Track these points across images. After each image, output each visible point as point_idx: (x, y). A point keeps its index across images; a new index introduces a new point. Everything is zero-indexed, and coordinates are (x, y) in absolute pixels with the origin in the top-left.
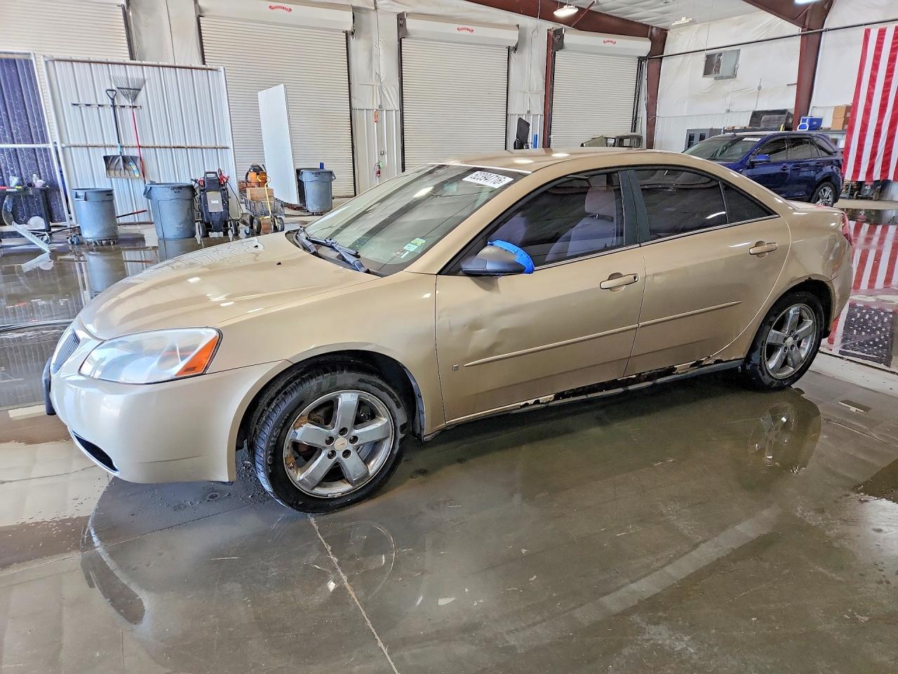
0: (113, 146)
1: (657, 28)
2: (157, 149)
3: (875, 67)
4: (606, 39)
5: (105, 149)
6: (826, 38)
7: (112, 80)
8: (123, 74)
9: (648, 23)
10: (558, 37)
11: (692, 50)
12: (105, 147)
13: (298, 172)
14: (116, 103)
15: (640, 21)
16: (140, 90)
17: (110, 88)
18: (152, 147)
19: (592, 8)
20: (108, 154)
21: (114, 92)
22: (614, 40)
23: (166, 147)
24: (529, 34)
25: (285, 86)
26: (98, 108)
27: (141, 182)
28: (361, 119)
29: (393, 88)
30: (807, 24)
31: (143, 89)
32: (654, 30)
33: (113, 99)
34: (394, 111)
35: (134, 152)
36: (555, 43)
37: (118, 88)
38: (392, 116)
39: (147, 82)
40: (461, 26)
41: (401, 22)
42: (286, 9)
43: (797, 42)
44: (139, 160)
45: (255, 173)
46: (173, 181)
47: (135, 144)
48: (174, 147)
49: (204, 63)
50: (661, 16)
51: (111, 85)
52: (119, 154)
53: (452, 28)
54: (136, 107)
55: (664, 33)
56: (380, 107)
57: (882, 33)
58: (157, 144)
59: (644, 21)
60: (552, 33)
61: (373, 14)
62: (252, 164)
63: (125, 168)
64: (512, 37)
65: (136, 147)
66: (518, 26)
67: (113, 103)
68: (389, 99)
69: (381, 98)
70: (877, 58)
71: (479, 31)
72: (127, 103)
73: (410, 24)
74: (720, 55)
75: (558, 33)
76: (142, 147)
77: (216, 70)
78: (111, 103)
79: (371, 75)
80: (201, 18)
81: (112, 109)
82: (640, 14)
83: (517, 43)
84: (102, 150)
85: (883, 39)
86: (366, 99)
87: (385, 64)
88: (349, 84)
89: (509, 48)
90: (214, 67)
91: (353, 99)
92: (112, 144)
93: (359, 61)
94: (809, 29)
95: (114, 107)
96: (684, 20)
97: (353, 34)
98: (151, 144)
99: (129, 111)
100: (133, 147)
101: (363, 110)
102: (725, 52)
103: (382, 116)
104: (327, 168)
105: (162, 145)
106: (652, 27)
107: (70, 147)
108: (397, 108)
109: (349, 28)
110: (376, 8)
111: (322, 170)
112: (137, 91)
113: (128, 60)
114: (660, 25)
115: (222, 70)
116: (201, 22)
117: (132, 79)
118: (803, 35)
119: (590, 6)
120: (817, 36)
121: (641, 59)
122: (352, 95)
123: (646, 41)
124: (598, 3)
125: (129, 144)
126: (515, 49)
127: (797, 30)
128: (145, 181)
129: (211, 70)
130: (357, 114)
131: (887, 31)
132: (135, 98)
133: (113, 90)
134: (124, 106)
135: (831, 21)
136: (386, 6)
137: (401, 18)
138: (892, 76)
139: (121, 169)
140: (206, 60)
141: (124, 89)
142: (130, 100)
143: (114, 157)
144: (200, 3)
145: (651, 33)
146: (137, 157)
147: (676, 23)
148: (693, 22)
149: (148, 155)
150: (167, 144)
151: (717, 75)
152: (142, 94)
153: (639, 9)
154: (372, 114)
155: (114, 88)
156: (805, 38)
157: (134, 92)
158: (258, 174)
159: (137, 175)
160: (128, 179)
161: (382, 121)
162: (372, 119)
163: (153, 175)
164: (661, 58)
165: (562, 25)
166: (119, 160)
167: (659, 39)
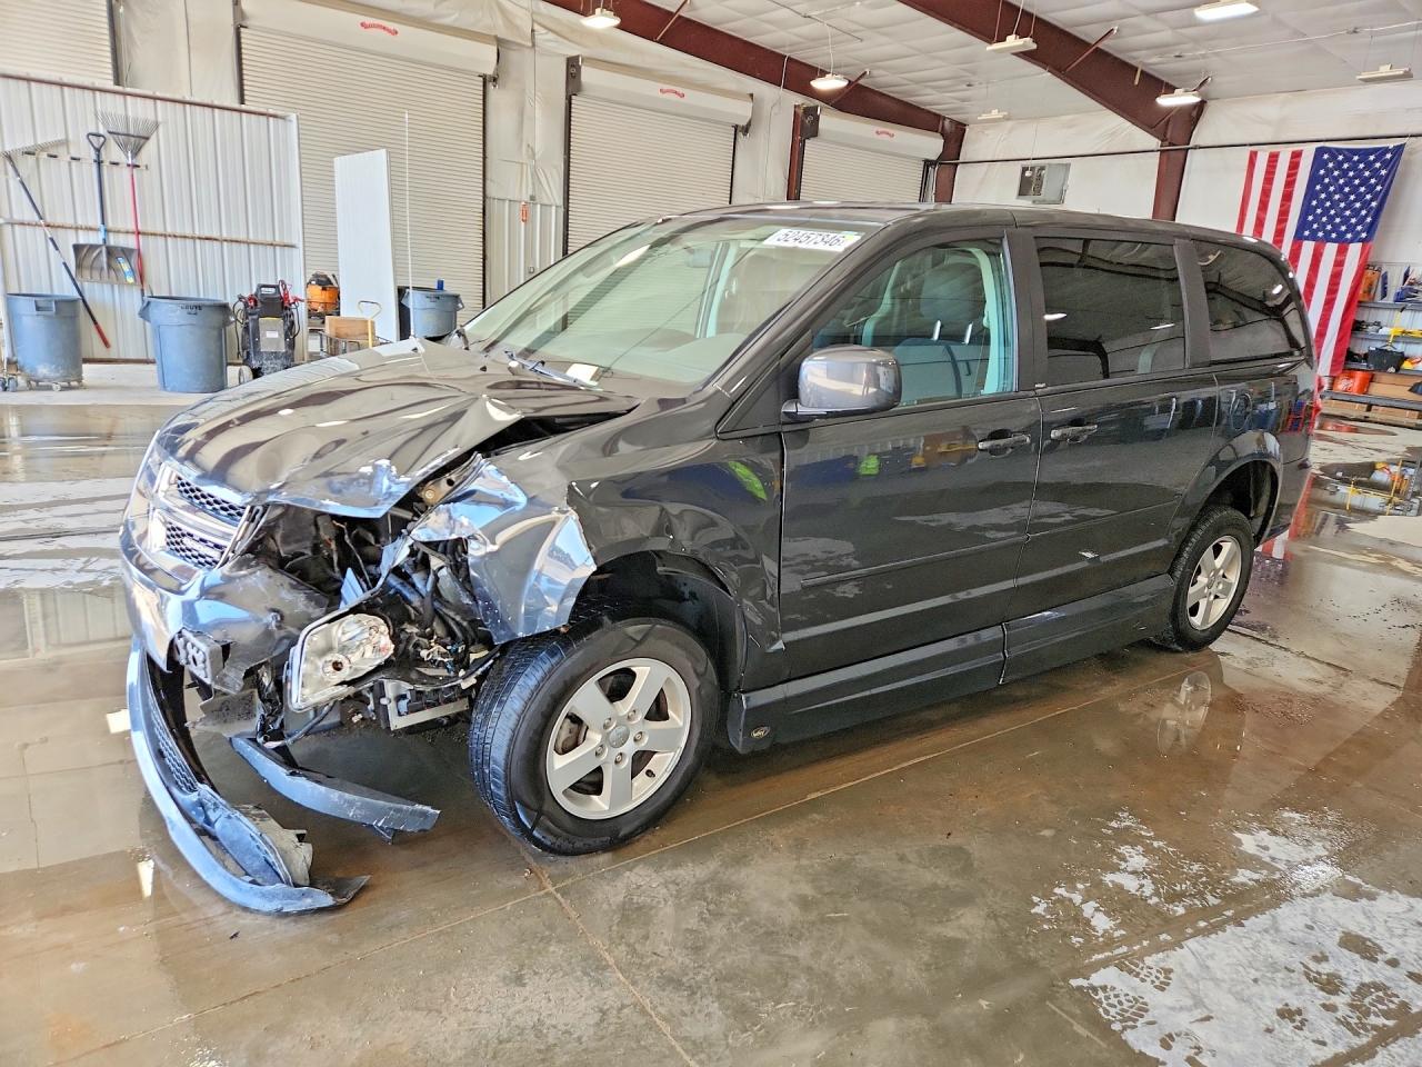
0: (91, 229)
1: (952, 121)
2: (169, 239)
3: (1263, 206)
4: (880, 129)
5: (77, 234)
6: (1194, 159)
7: (100, 116)
8: (121, 111)
9: (938, 112)
10: (810, 118)
11: (1001, 158)
12: (77, 228)
13: (401, 292)
14: (103, 157)
15: (928, 108)
16: (147, 139)
17: (94, 131)
18: (161, 235)
19: (861, 82)
20: (82, 242)
21: (102, 139)
22: (891, 132)
23: (185, 237)
24: (767, 108)
25: (388, 153)
26: (70, 163)
27: (136, 292)
28: (501, 215)
29: (554, 171)
30: (1168, 136)
31: (153, 139)
32: (947, 123)
33: (98, 150)
34: (554, 208)
35: (129, 242)
36: (805, 127)
37: (110, 133)
38: (551, 213)
39: (161, 128)
40: (666, 87)
41: (573, 71)
42: (389, 31)
43: (1153, 161)
44: (135, 255)
45: (320, 288)
46: (194, 295)
47: (131, 227)
48: (200, 238)
49: (242, 101)
50: (958, 104)
51: (97, 124)
52: (101, 242)
53: (651, 89)
54: (138, 166)
55: (960, 128)
56: (532, 198)
57: (1273, 158)
58: (169, 231)
59: (933, 109)
60: (801, 112)
61: (528, 54)
62: (314, 272)
63: (109, 266)
64: (742, 112)
65: (133, 233)
66: (752, 95)
67: (98, 156)
68: (546, 188)
69: (533, 184)
70: (1266, 193)
71: (694, 98)
72: (124, 158)
73: (588, 75)
74: (1042, 168)
75: (811, 112)
76: (144, 234)
77: (283, 118)
78: (94, 157)
79: (521, 145)
80: (242, 30)
81: (95, 166)
82: (930, 99)
83: (750, 122)
84: (71, 233)
85: (1275, 167)
86: (509, 184)
87: (544, 132)
88: (485, 158)
89: (736, 127)
90: (279, 113)
91: (488, 182)
92: (91, 224)
93: (502, 122)
94: (1170, 144)
95: (99, 163)
96: (995, 114)
97: (495, 80)
98: (160, 230)
99: (126, 172)
100: (127, 232)
101: (504, 200)
102: (1049, 165)
103: (534, 216)
104: (449, 289)
105: (178, 232)
106: (944, 118)
107: (12, 224)
108: (560, 202)
109: (490, 71)
110: (534, 45)
111: (441, 293)
112: (143, 141)
113: (110, 85)
114: (954, 117)
115: (295, 121)
116: (242, 35)
117: (136, 120)
118: (1162, 151)
119: (859, 79)
120: (1181, 155)
121: (928, 164)
122: (488, 175)
123: (935, 137)
124: (871, 76)
125: (121, 226)
126: (746, 130)
127: (1154, 143)
128: (142, 290)
129: (275, 116)
130: (493, 207)
131: (1281, 156)
132: (136, 152)
133: (100, 136)
134: (116, 164)
135: (1201, 135)
136: (550, 44)
137: (573, 65)
138: (1286, 220)
139: (102, 269)
140: (246, 97)
141: (118, 134)
142: (130, 155)
143: (92, 247)
144: (245, 5)
145: (943, 127)
146: (132, 250)
147: (984, 117)
148: (1007, 119)
149: (153, 250)
150: (188, 232)
151: (1037, 197)
152: (150, 148)
153: (929, 91)
154: (518, 208)
155: (102, 131)
156: (1165, 154)
157: (135, 142)
158: (324, 289)
159: (130, 280)
160: (112, 286)
161: (534, 223)
162: (518, 214)
163: (158, 282)
164: (956, 165)
165: (817, 102)
166: (101, 252)
167: (954, 136)
